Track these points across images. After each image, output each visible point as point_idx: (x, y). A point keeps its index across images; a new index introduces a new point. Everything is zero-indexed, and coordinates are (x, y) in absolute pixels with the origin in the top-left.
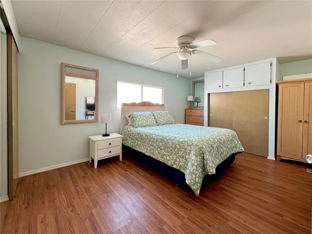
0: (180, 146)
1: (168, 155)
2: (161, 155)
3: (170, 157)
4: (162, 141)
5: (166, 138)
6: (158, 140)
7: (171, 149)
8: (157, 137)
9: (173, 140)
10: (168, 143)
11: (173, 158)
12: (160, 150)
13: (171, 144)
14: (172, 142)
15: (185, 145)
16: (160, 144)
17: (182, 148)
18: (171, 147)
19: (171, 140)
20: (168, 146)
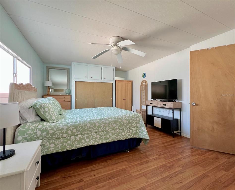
0: (132, 120)
1: (123, 132)
2: (115, 135)
3: (125, 132)
4: (115, 122)
5: (119, 118)
6: (111, 123)
7: (125, 125)
8: (109, 121)
9: (125, 118)
10: (122, 121)
11: (127, 131)
12: (113, 131)
13: (125, 121)
14: (125, 120)
15: (135, 118)
16: (114, 125)
17: (134, 121)
18: (125, 123)
19: (124, 118)
20: (122, 124)
